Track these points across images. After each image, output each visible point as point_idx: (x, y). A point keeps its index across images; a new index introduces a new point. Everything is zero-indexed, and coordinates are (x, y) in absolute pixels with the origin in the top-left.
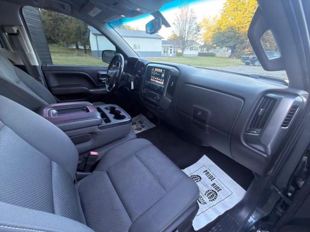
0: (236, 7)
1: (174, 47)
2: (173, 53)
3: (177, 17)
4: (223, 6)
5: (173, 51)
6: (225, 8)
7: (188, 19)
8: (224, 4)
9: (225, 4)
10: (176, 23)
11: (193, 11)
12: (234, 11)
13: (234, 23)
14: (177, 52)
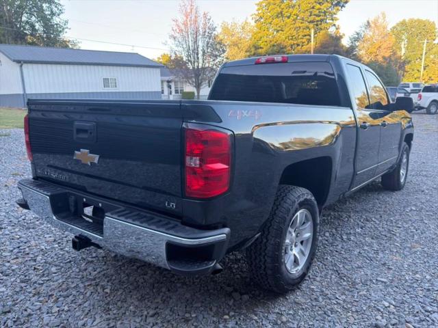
0: (279, 10)
1: (175, 82)
2: (173, 93)
3: (178, 26)
4: (257, 8)
5: (173, 89)
6: (260, 12)
7: (201, 31)
8: (258, 4)
9: (260, 5)
10: (177, 35)
11: (208, 17)
12: (277, 17)
13: (281, 37)
14: (182, 90)
